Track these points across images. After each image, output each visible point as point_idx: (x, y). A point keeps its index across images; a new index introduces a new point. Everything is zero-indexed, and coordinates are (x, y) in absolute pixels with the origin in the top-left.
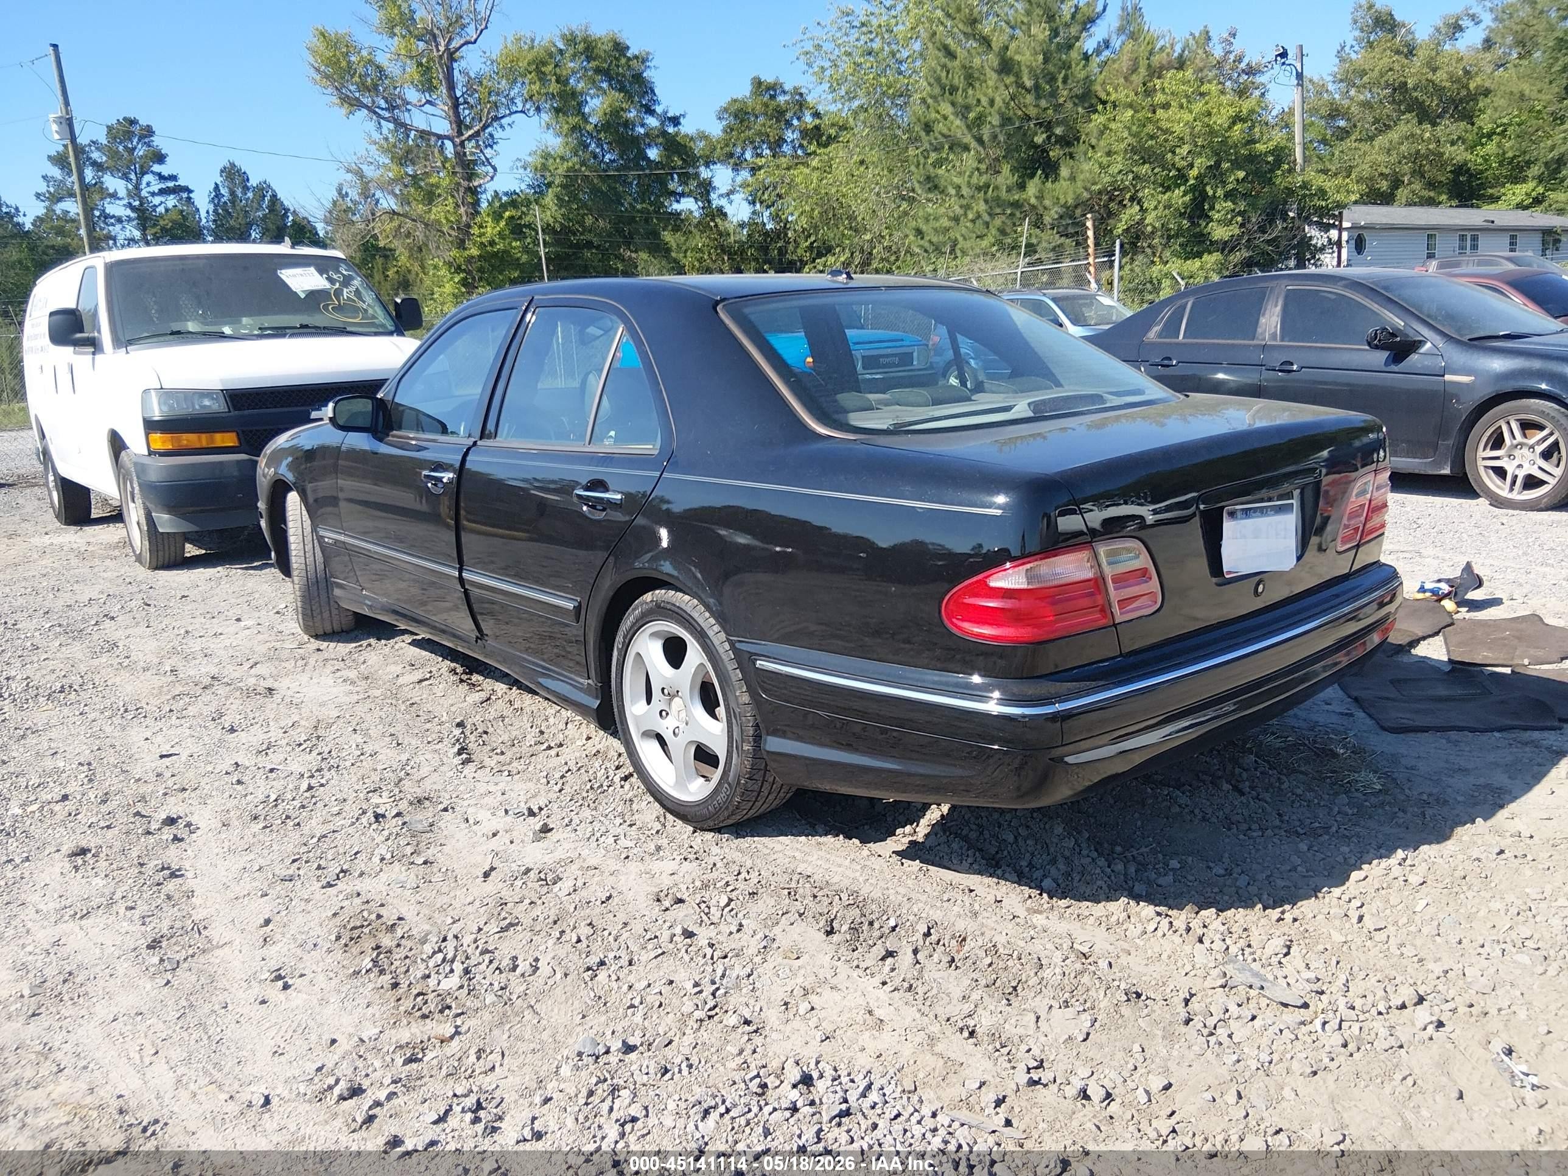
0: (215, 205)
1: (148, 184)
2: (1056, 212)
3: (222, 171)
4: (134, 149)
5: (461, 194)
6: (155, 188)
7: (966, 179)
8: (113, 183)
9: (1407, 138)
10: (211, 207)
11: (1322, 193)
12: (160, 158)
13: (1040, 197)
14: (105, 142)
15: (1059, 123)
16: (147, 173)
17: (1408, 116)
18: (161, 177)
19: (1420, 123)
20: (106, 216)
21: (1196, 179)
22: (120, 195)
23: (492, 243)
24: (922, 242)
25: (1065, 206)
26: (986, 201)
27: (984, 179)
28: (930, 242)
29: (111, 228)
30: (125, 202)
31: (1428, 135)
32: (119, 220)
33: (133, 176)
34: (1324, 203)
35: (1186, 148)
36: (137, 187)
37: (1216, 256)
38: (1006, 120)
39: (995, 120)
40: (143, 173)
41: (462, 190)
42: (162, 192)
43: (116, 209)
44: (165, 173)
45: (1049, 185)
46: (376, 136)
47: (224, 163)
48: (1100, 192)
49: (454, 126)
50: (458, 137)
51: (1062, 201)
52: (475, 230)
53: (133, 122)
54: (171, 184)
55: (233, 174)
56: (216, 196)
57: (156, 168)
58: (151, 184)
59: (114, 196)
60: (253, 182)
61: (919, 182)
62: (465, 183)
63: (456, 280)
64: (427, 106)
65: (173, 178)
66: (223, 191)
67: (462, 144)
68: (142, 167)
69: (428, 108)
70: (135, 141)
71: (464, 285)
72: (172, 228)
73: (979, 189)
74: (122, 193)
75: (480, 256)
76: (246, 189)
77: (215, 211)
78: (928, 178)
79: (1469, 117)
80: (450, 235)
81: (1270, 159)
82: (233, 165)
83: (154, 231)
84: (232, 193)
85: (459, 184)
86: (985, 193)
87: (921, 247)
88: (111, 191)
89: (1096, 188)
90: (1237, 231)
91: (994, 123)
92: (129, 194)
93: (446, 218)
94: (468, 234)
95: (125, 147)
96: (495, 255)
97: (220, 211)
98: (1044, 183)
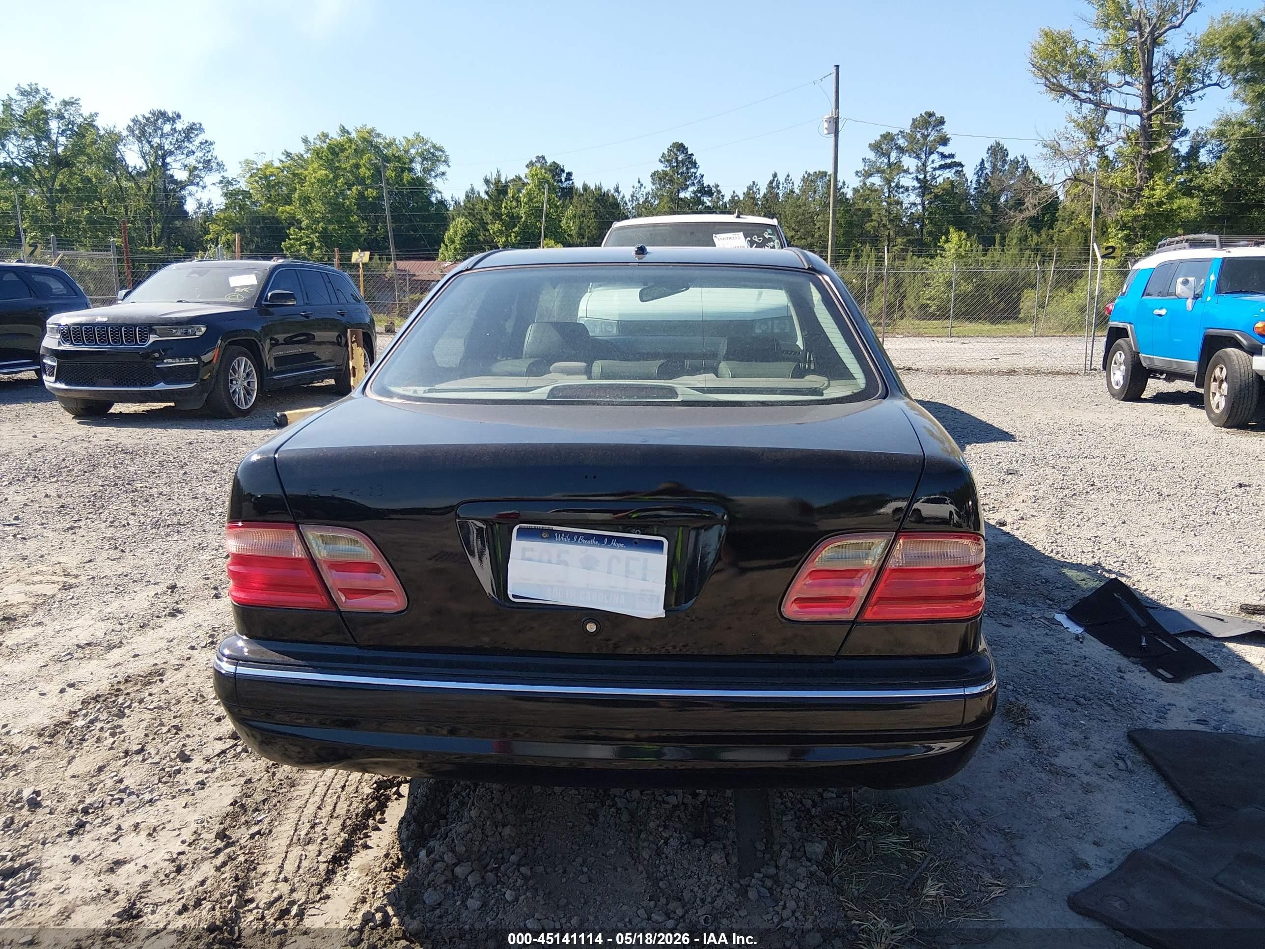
0: (979, 177)
1: (933, 162)
3: (989, 149)
4: (928, 135)
5: (1140, 161)
6: (937, 165)
8: (909, 162)
10: (975, 178)
12: (944, 141)
14: (909, 131)
16: (933, 153)
18: (943, 156)
20: (898, 186)
22: (911, 171)
23: (1160, 204)
29: (901, 195)
30: (913, 176)
32: (907, 190)
33: (923, 156)
36: (925, 165)
40: (931, 153)
41: (1141, 157)
42: (942, 167)
43: (907, 181)
44: (946, 153)
46: (1075, 116)
47: (992, 142)
49: (1145, 102)
50: (1146, 111)
52: (1146, 192)
53: (931, 115)
54: (949, 161)
55: (997, 152)
56: (981, 169)
57: (941, 149)
58: (935, 160)
59: (907, 171)
60: (1011, 157)
62: (1145, 152)
63: (1119, 236)
64: (1125, 86)
65: (952, 156)
66: (986, 166)
67: (1149, 118)
68: (930, 149)
69: (1126, 89)
70: (930, 129)
71: (1126, 241)
72: (943, 195)
74: (913, 169)
75: (1145, 215)
76: (1004, 162)
77: (978, 181)
80: (1122, 197)
82: (998, 144)
83: (930, 196)
84: (994, 166)
85: (1139, 152)
88: (905, 168)
92: (918, 171)
93: (1121, 182)
94: (1139, 196)
95: (923, 134)
96: (1160, 214)
97: (982, 181)
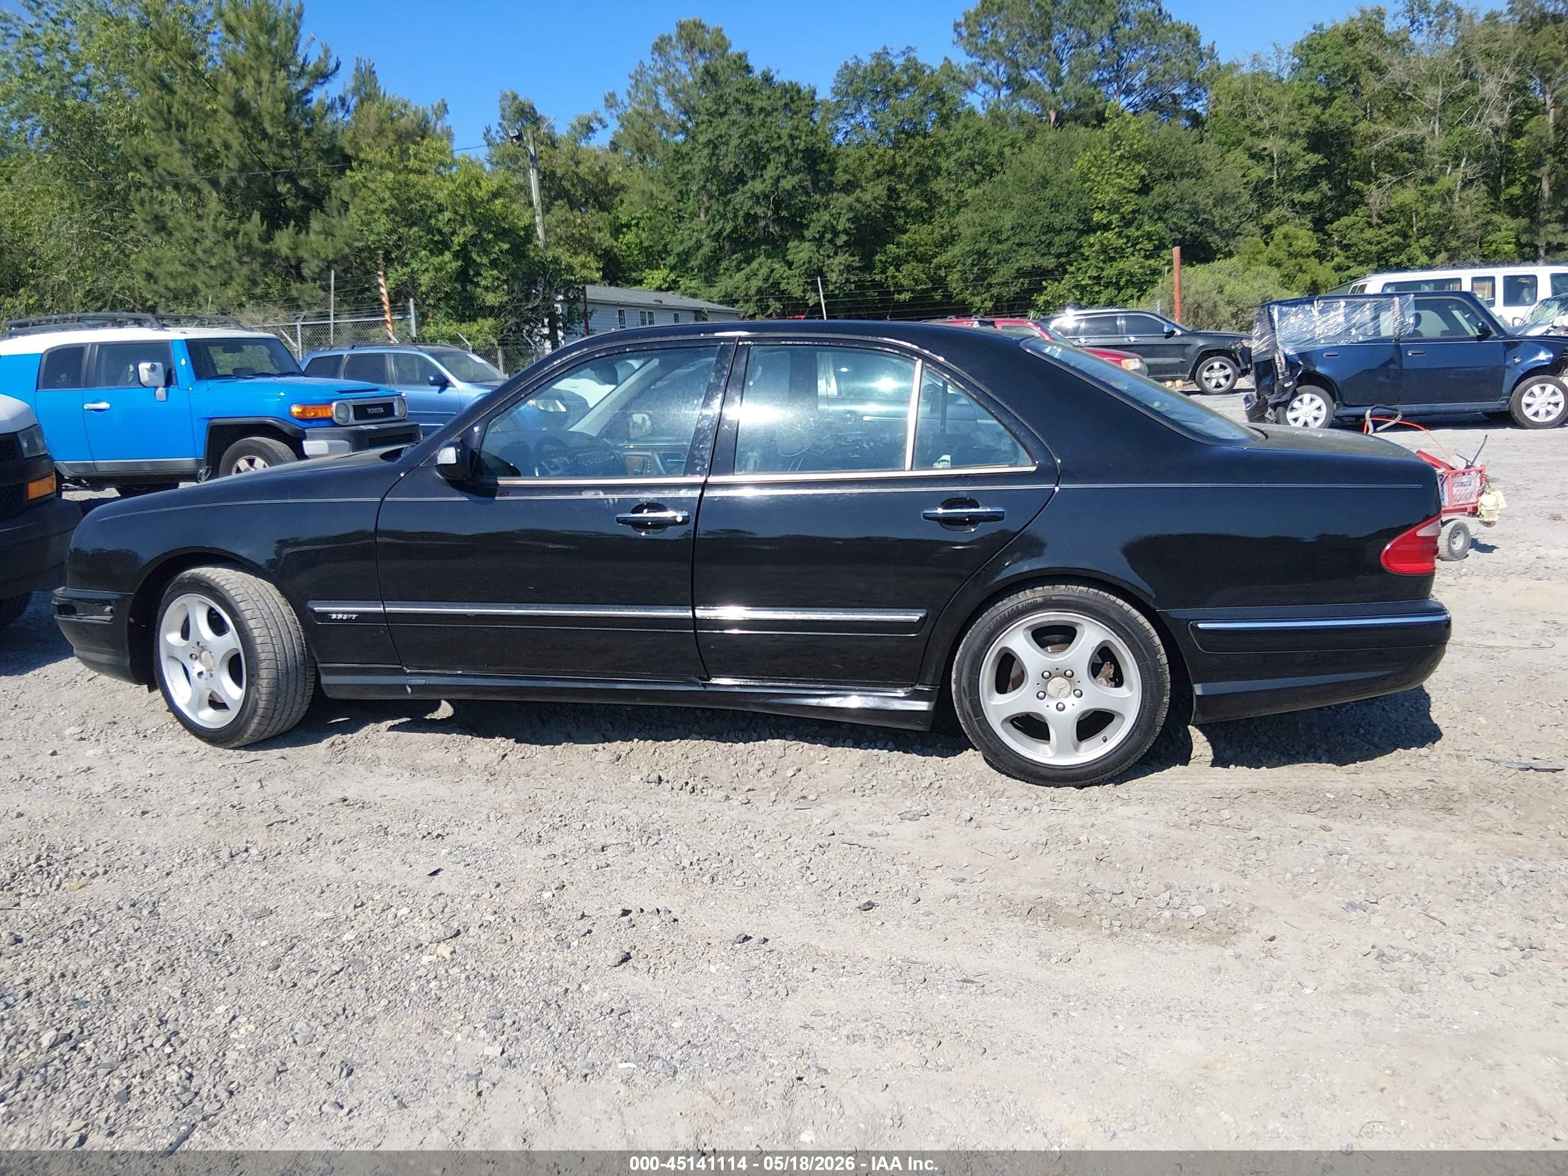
2: (317, 266)
7: (211, 222)
9: (563, 222)
11: (570, 269)
13: (294, 248)
15: (303, 176)
17: (560, 202)
19: (572, 210)
21: (460, 245)
24: (156, 287)
25: (326, 260)
26: (237, 248)
27: (232, 224)
28: (167, 288)
31: (579, 221)
34: (573, 278)
35: (447, 215)
37: (490, 321)
38: (244, 167)
39: (234, 164)
45: (302, 236)
48: (361, 250)
51: (323, 255)
61: (145, 221)
73: (227, 235)
78: (156, 217)
79: (604, 208)
81: (522, 233)
86: (235, 239)
87: (156, 292)
89: (359, 244)
90: (505, 298)
91: (231, 165)
98: (297, 234)
